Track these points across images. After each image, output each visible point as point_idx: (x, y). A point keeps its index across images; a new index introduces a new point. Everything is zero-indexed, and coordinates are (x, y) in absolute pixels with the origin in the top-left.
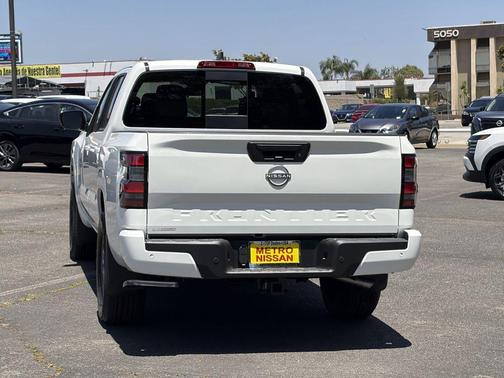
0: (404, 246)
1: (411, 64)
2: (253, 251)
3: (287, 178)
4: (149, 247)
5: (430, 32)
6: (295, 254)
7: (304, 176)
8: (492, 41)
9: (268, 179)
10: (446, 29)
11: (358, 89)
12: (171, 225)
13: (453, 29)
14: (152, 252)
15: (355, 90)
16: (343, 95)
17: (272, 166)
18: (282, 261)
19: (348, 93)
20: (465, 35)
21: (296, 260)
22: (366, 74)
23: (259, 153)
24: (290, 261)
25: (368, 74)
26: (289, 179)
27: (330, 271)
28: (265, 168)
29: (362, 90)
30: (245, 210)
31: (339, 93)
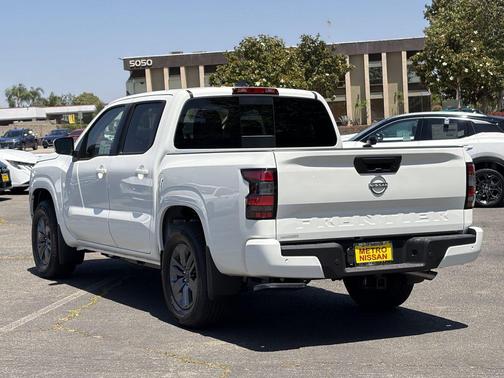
0: (473, 240)
1: (88, 92)
2: (357, 251)
3: (384, 186)
4: (285, 253)
5: (126, 62)
6: (388, 253)
7: (398, 184)
8: (182, 69)
9: (371, 188)
10: (140, 59)
11: (48, 115)
12: (294, 232)
13: (146, 58)
14: (286, 257)
15: (45, 116)
16: (34, 121)
17: (373, 177)
18: (379, 260)
19: (38, 119)
20: (158, 64)
21: (390, 258)
22: (52, 101)
23: (364, 165)
24: (385, 260)
25: (53, 102)
26: (386, 187)
27: (422, 265)
28: (369, 178)
29: (51, 117)
30: (352, 216)
31: (30, 120)
